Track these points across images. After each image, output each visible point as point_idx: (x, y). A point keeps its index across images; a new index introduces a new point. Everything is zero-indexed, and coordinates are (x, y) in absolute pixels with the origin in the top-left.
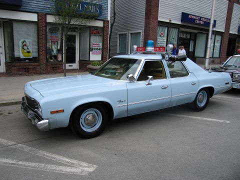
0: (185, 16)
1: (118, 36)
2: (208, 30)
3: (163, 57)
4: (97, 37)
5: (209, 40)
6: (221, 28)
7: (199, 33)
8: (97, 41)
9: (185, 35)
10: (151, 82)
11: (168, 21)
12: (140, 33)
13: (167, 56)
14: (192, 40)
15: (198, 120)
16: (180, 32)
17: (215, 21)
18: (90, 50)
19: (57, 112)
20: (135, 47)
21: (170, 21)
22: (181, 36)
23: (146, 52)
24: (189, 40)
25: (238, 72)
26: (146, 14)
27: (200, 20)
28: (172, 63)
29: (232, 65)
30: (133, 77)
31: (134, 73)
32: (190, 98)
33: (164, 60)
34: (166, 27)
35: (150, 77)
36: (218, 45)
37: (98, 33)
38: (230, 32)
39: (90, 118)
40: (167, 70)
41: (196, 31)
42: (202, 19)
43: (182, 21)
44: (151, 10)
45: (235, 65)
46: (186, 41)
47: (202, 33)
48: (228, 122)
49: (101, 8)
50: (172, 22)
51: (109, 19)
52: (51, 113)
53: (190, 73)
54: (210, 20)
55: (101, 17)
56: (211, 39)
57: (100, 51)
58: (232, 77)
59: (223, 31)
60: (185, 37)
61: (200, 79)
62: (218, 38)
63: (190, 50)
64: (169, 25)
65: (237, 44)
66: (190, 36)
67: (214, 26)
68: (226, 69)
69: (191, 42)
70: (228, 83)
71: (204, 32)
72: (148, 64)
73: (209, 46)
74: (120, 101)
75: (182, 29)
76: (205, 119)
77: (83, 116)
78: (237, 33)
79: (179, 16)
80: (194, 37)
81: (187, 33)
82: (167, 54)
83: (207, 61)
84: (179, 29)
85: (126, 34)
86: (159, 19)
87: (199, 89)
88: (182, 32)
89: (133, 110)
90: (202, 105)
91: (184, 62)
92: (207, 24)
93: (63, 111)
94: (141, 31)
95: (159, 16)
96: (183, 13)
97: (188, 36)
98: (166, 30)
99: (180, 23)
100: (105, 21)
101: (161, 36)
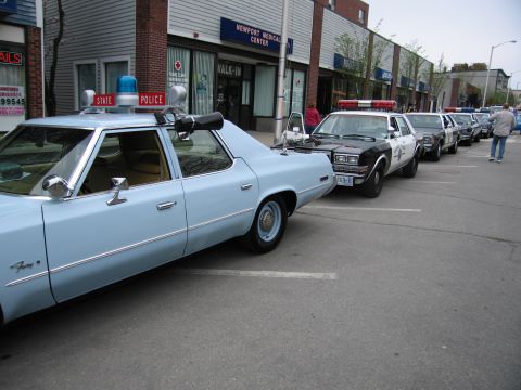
0: (227, 27)
2: (277, 60)
4: (11, 70)
5: (281, 79)
6: (302, 56)
7: (259, 64)
8: (9, 82)
9: (230, 68)
10: (123, 194)
11: (191, 36)
12: (126, 62)
13: (170, 118)
14: (247, 80)
15: (264, 279)
16: (218, 61)
17: (290, 41)
20: (90, 93)
21: (196, 35)
22: (223, 71)
23: (116, 107)
24: (240, 80)
25: (343, 149)
26: (138, 16)
27: (260, 36)
28: (186, 136)
29: (330, 132)
30: (60, 187)
32: (238, 226)
33: (164, 130)
34: (186, 48)
35: (121, 180)
36: (299, 90)
37: (12, 58)
38: (321, 65)
40: (172, 155)
41: (253, 61)
42: (264, 35)
43: (222, 38)
44: (148, 8)
45: (336, 132)
46: (233, 83)
47: (266, 65)
48: (332, 276)
50: (200, 38)
51: (40, 24)
53: (235, 161)
54: (279, 37)
55: (15, 18)
56: (285, 76)
57: (21, 107)
58: (332, 161)
59: (308, 62)
60: (230, 72)
61: (261, 173)
62: (299, 76)
63: (243, 103)
64: (193, 46)
65: (334, 91)
66: (242, 72)
67: (289, 51)
68: (318, 143)
69: (244, 84)
70: (326, 178)
71: (269, 63)
73: (280, 93)
74: (21, 266)
75: (222, 56)
76: (279, 274)
78: (332, 69)
79: (216, 27)
80: (251, 74)
81: (234, 64)
82: (171, 110)
83: (279, 124)
84: (216, 55)
85: (93, 65)
86: (170, 31)
87: (261, 200)
88: (222, 61)
90: (272, 236)
92: (275, 46)
94: (128, 58)
95: (169, 22)
96: (223, 20)
97: (238, 72)
98: (187, 55)
99: (218, 41)
100: (29, 29)
101: (175, 71)
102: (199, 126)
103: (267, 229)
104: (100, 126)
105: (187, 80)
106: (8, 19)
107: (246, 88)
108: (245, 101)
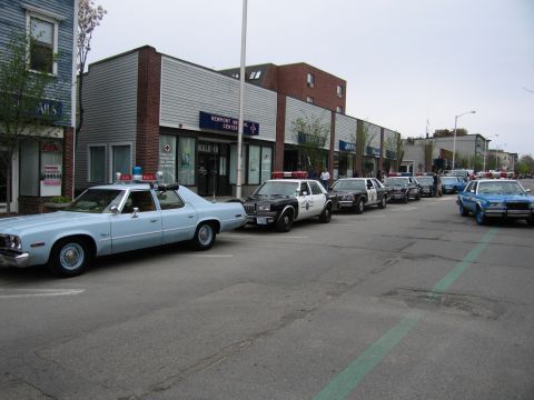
0: (205, 118)
1: (89, 151)
3: (152, 187)
4: (53, 156)
6: (268, 135)
7: (232, 143)
8: (53, 163)
9: (209, 147)
10: (137, 214)
11: (177, 127)
12: (129, 146)
13: (156, 186)
14: (223, 156)
16: (198, 143)
17: (257, 125)
18: (42, 178)
19: (39, 245)
20: (119, 174)
21: (181, 125)
22: (203, 150)
27: (231, 123)
28: (163, 193)
30: (116, 209)
31: (117, 205)
32: (187, 234)
33: (153, 190)
34: (174, 135)
35: (136, 209)
36: (267, 162)
37: (56, 148)
38: (286, 142)
39: (70, 253)
40: (157, 202)
41: (229, 142)
42: (235, 123)
43: (201, 126)
44: (146, 108)
46: (212, 158)
49: (60, 106)
50: (184, 127)
51: (74, 124)
52: (32, 246)
53: (186, 204)
55: (62, 122)
57: (59, 180)
59: (274, 140)
60: (210, 150)
61: (199, 210)
62: (267, 151)
64: (179, 133)
66: (219, 150)
67: (256, 132)
69: (221, 159)
70: (240, 215)
72: (133, 195)
74: (104, 235)
75: (201, 139)
77: (63, 252)
78: (296, 144)
79: (196, 119)
80: (227, 152)
81: (212, 144)
83: (239, 190)
84: (196, 138)
85: (103, 147)
86: (161, 124)
87: (199, 222)
88: (202, 143)
89: (119, 245)
90: (207, 242)
91: (178, 192)
93: (43, 244)
94: (131, 143)
95: (161, 118)
96: (201, 113)
97: (216, 150)
98: (174, 140)
99: (198, 129)
100: (67, 129)
101: (165, 152)
102: (168, 189)
103: (205, 239)
104: (127, 189)
105: (174, 158)
106: (55, 123)
107: (223, 161)
108: (222, 172)
